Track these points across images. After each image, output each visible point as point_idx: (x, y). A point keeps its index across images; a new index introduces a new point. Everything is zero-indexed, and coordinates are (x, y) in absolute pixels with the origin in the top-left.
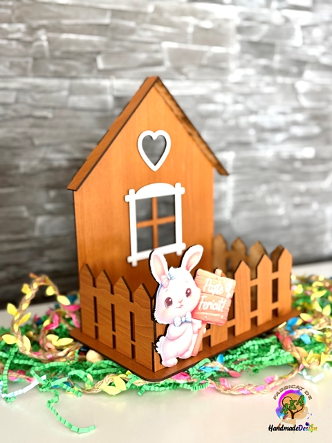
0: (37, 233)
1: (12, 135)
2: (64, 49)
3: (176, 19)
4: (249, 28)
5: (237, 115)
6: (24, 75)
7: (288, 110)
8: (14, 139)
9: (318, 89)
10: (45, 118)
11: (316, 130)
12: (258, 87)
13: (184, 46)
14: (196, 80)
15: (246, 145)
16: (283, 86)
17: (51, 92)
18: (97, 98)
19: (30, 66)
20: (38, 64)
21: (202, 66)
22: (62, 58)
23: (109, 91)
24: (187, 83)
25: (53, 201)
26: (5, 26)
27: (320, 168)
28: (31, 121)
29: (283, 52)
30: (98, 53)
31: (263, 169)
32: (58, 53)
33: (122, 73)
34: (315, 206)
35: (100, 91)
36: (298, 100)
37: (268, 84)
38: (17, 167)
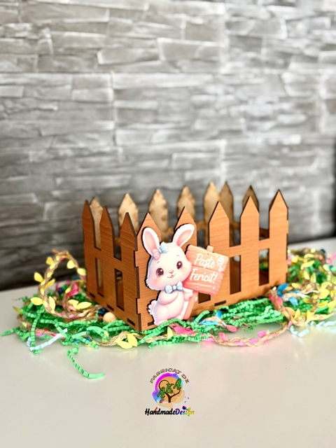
0: (45, 218)
1: (21, 127)
2: (67, 46)
3: (169, 16)
4: (238, 23)
5: (228, 106)
6: (31, 71)
7: (276, 100)
8: (23, 131)
9: (302, 79)
10: (51, 110)
11: (302, 118)
12: (247, 78)
13: (177, 41)
14: (189, 73)
15: (237, 132)
16: (270, 77)
17: (56, 86)
18: (98, 91)
19: (36, 62)
20: (44, 60)
21: (195, 60)
22: (64, 55)
23: (109, 84)
24: (181, 76)
25: (60, 188)
26: (12, 25)
27: (307, 153)
28: (38, 113)
29: (269, 46)
30: (99, 49)
31: (254, 155)
32: (61, 50)
33: (121, 67)
34: (302, 189)
35: (100, 85)
36: (285, 91)
37: (256, 76)
38: (27, 157)
